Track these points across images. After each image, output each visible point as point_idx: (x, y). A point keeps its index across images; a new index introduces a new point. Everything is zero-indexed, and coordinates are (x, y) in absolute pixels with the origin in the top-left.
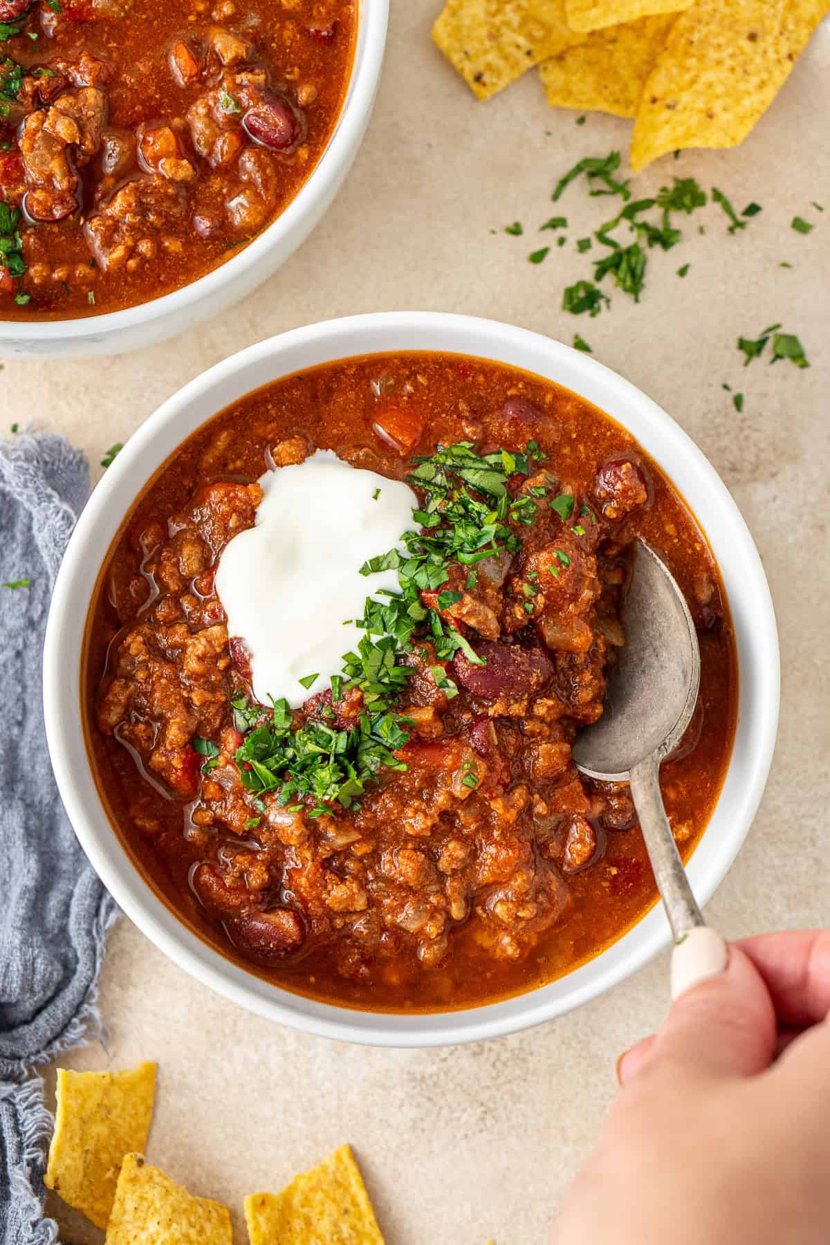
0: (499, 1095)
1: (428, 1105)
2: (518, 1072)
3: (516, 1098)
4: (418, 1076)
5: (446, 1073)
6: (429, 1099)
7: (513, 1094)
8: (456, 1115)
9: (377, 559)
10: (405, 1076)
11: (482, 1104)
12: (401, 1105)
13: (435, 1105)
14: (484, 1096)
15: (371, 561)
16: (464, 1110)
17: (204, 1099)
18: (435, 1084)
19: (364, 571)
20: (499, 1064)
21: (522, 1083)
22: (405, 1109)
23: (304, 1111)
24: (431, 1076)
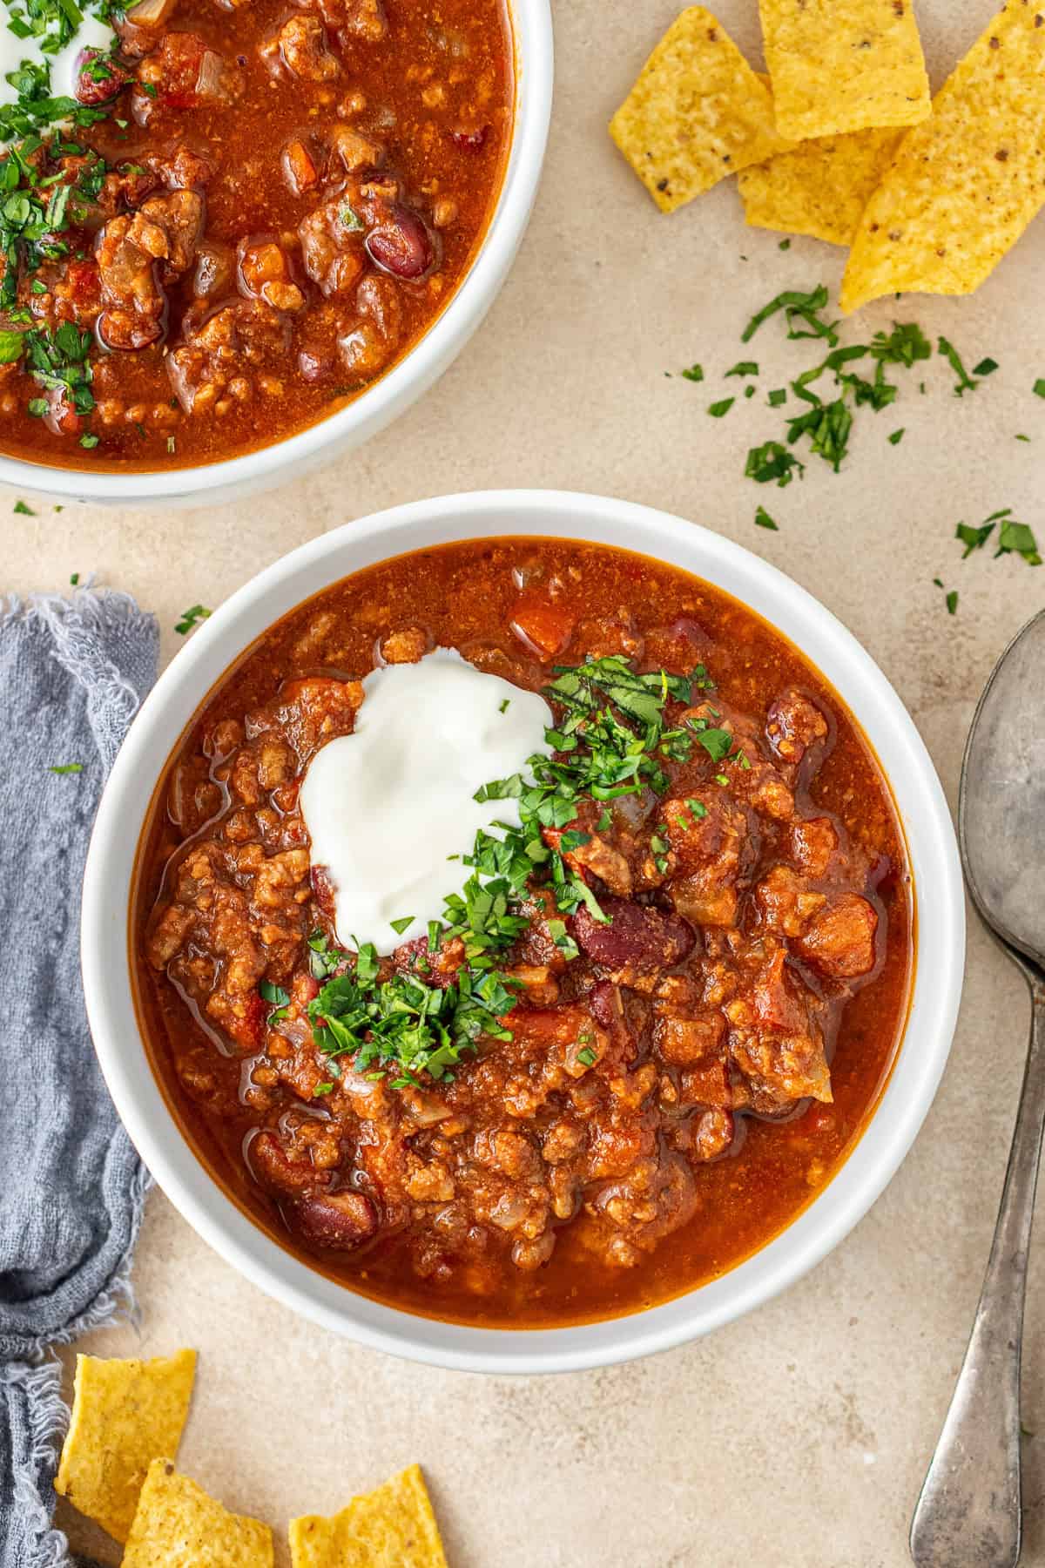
0: (602, 1418)
1: (517, 1424)
2: (626, 1393)
3: (623, 1425)
4: (507, 1390)
5: (542, 1388)
6: (519, 1418)
7: (619, 1420)
8: (549, 1439)
9: (496, 784)
10: (491, 1388)
11: (581, 1429)
12: (483, 1424)
13: (526, 1424)
14: (585, 1420)
15: (488, 786)
16: (559, 1434)
17: (250, 1398)
18: (527, 1401)
19: (479, 797)
20: (604, 1383)
21: (630, 1406)
22: (488, 1428)
23: (369, 1421)
24: (523, 1390)
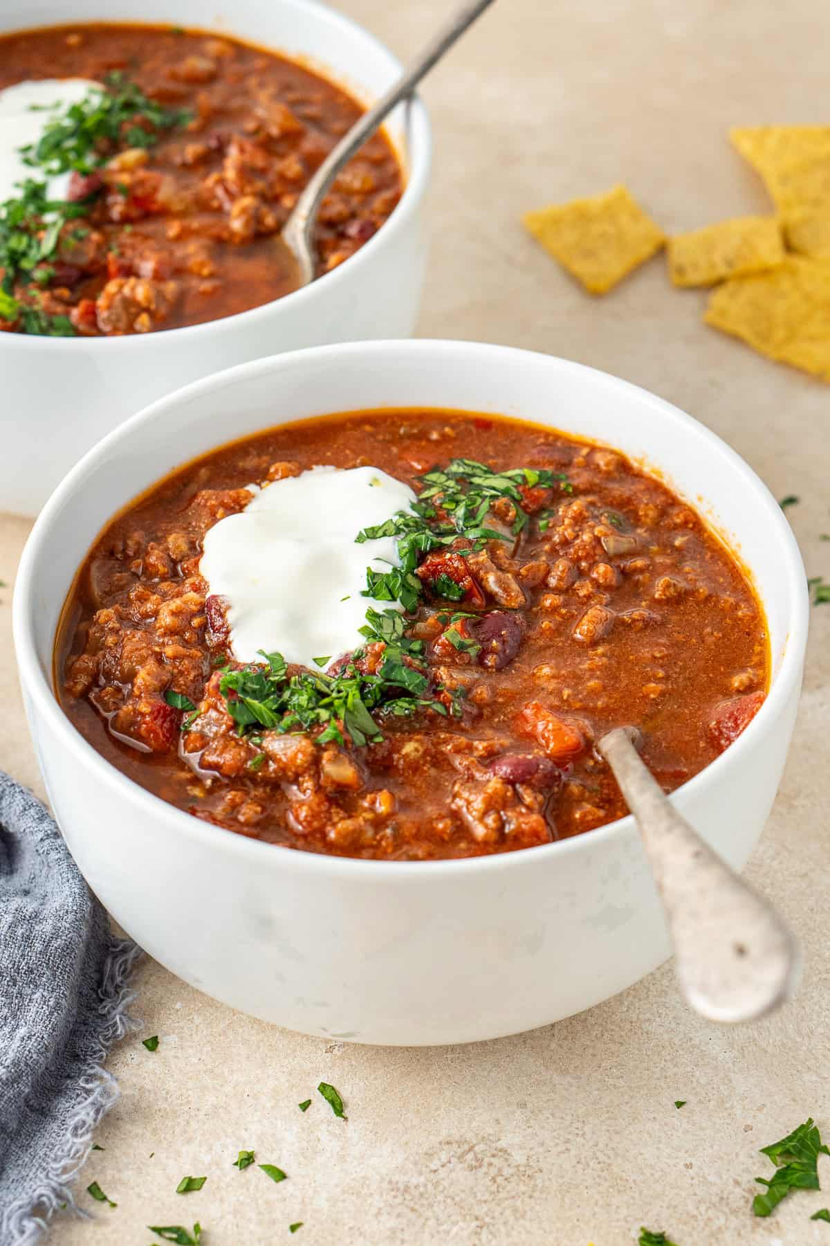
0: (499, 1209)
1: (412, 1216)
2: (523, 1188)
3: (519, 1214)
4: (402, 1187)
5: (436, 1185)
6: (413, 1210)
7: (515, 1210)
8: (445, 1227)
9: (373, 529)
10: (385, 1185)
11: (477, 1218)
12: (379, 1213)
13: (421, 1215)
14: (481, 1210)
16: (455, 1223)
17: (139, 1196)
18: (421, 1195)
19: (360, 539)
20: (499, 1179)
21: (527, 1200)
22: (383, 1218)
23: (260, 1213)
24: (416, 1187)
